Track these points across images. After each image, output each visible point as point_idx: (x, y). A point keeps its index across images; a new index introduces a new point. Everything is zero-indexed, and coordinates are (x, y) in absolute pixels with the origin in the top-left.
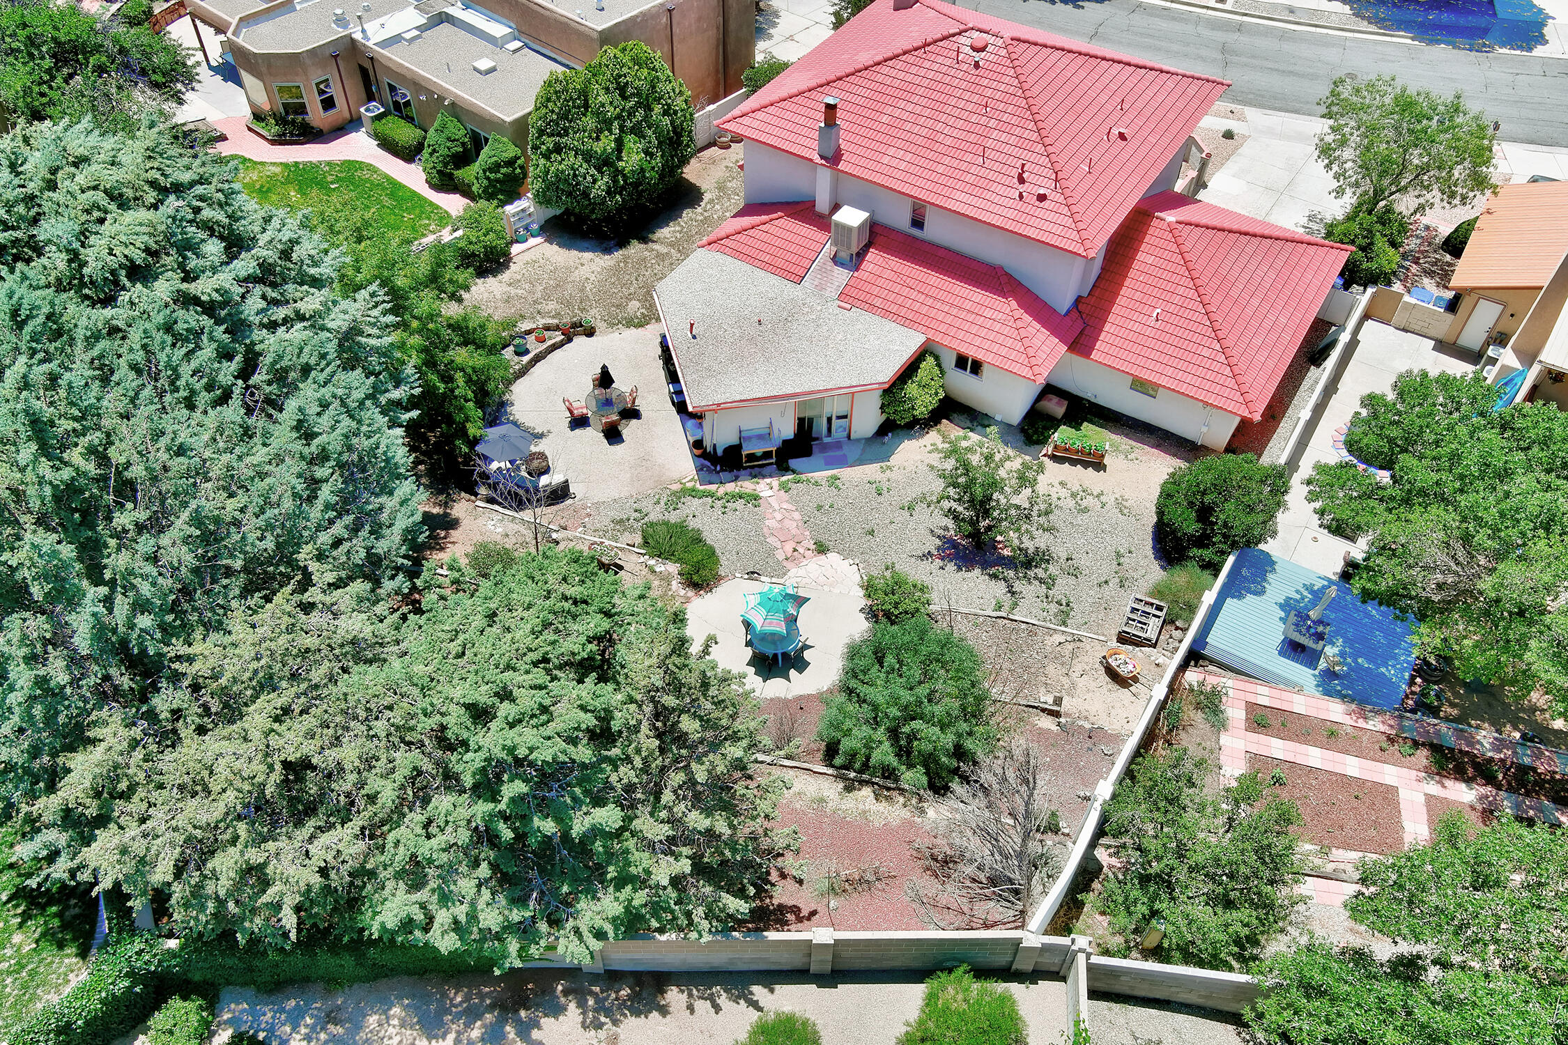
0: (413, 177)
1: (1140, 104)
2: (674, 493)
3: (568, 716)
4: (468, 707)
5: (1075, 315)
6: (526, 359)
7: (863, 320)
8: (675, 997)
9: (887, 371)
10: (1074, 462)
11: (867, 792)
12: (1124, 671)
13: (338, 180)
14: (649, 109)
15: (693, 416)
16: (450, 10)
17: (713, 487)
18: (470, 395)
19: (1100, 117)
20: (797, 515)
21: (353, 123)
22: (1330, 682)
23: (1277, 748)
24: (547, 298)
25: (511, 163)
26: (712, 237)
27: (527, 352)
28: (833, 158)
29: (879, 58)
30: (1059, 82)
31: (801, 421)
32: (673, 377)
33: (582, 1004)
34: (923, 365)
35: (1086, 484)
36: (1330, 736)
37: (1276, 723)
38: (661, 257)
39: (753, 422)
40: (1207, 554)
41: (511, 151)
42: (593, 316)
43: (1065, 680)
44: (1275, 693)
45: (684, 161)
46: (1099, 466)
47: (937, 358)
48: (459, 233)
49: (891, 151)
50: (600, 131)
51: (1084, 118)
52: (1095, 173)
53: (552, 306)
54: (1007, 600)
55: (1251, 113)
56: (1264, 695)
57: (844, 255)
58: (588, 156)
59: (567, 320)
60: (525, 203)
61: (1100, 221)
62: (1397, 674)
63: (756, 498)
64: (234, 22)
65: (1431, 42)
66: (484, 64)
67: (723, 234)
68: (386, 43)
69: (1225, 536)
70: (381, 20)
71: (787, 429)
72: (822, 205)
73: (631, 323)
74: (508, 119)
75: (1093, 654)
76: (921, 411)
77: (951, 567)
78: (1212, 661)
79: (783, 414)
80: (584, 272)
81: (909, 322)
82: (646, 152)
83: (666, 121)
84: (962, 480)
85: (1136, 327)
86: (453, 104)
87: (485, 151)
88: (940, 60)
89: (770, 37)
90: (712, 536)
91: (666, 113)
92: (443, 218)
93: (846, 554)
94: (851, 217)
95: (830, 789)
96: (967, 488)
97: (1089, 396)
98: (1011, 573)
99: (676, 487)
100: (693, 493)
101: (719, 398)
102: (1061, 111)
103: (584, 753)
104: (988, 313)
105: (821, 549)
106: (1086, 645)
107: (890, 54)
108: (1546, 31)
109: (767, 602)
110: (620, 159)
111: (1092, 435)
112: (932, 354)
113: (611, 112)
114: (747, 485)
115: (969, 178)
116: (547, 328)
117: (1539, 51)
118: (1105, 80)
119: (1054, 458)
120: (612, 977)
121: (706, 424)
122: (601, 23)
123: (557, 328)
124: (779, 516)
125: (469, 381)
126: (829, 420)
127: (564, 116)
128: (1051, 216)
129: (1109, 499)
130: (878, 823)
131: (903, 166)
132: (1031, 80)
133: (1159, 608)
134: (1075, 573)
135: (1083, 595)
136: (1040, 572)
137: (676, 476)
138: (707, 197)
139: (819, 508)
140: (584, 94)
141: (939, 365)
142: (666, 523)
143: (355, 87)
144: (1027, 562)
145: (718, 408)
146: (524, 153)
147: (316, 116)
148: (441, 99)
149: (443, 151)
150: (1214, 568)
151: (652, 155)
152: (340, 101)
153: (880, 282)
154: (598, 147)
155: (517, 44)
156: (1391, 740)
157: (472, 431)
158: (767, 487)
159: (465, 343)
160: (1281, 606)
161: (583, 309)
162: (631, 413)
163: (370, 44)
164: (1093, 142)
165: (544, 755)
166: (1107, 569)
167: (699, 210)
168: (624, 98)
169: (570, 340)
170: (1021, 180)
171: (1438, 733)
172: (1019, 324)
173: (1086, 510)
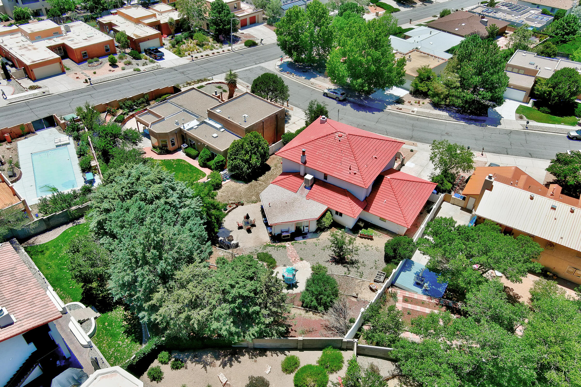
0: (195, 163)
1: (381, 149)
2: (265, 246)
3: (249, 287)
4: (230, 285)
5: (365, 201)
6: (226, 212)
7: (311, 202)
8: (268, 353)
9: (318, 215)
10: (365, 238)
11: (311, 313)
12: (374, 288)
13: (176, 164)
14: (258, 148)
15: (269, 226)
16: (205, 120)
17: (274, 244)
18: (215, 221)
19: (370, 153)
20: (295, 251)
21: (179, 149)
22: (425, 292)
23: (410, 306)
24: (231, 196)
25: (222, 161)
26: (274, 181)
27: (227, 210)
28: (305, 163)
29: (316, 138)
30: (360, 145)
31: (297, 227)
32: (264, 216)
33: (249, 354)
34: (327, 213)
35: (368, 244)
36: (422, 303)
37: (410, 301)
38: (260, 185)
39: (285, 228)
40: (396, 261)
41: (223, 158)
42: (243, 201)
43: (360, 290)
44: (410, 294)
45: (267, 160)
46: (372, 239)
47: (331, 212)
48: (209, 179)
49: (319, 161)
50: (245, 154)
51: (366, 154)
52: (368, 168)
53: (233, 198)
54: (347, 272)
55: (419, 144)
56: (407, 294)
57: (307, 186)
58: (243, 160)
59: (237, 201)
60: (226, 171)
61: (369, 179)
62: (442, 290)
63: (285, 247)
64: (150, 124)
65: (470, 124)
66: (215, 135)
67: (277, 180)
68: (188, 130)
69: (400, 256)
70: (188, 123)
71: (293, 230)
72: (302, 173)
73: (253, 202)
74: (222, 151)
75: (367, 285)
76: (327, 225)
77: (334, 264)
78: (396, 287)
79: (292, 226)
80: (241, 189)
81: (323, 203)
82: (257, 158)
83: (262, 151)
84: (336, 242)
85: (380, 204)
86: (207, 146)
87: (216, 158)
88: (331, 139)
89: (289, 123)
90: (274, 256)
91: (262, 149)
92: (204, 175)
93: (307, 261)
94: (309, 177)
95: (303, 312)
96: (337, 244)
97: (370, 221)
98: (349, 266)
99: (265, 244)
100: (269, 246)
101: (276, 222)
102: (360, 152)
103: (252, 295)
104: (343, 201)
105: (302, 260)
106: (365, 282)
107: (318, 137)
108: (501, 121)
109: (288, 271)
110: (250, 160)
111: (370, 231)
112: (329, 211)
113: (248, 149)
114: (283, 244)
115: (338, 169)
116: (232, 204)
117: (499, 127)
118: (372, 143)
119: (360, 237)
120: (255, 349)
121: (273, 228)
122: (246, 126)
123: (234, 204)
124: (291, 251)
125: (215, 218)
126: (304, 227)
127: (237, 151)
128: (357, 178)
129: (374, 248)
130: (313, 319)
131: (322, 165)
132: (353, 145)
133: (384, 274)
134: (364, 266)
135: (366, 271)
136: (356, 265)
137: (265, 241)
138: (272, 168)
139: (301, 249)
140: (242, 145)
141: (331, 213)
142: (263, 253)
143: (180, 140)
144: (352, 263)
145: (276, 224)
146: (226, 158)
147: (170, 147)
148: (204, 145)
149: (204, 158)
150: (397, 264)
151: (258, 159)
152: (176, 144)
153: (316, 193)
154: (245, 158)
155: (223, 130)
156: (437, 304)
157: (216, 230)
158: (288, 244)
159: (214, 209)
160: (415, 274)
161: (240, 199)
162: (254, 225)
163: (185, 130)
164: (368, 160)
165: (245, 294)
166: (372, 265)
167: (270, 172)
168: (252, 145)
169: (237, 207)
170: (350, 169)
171: (448, 303)
172: (351, 204)
173: (368, 250)
